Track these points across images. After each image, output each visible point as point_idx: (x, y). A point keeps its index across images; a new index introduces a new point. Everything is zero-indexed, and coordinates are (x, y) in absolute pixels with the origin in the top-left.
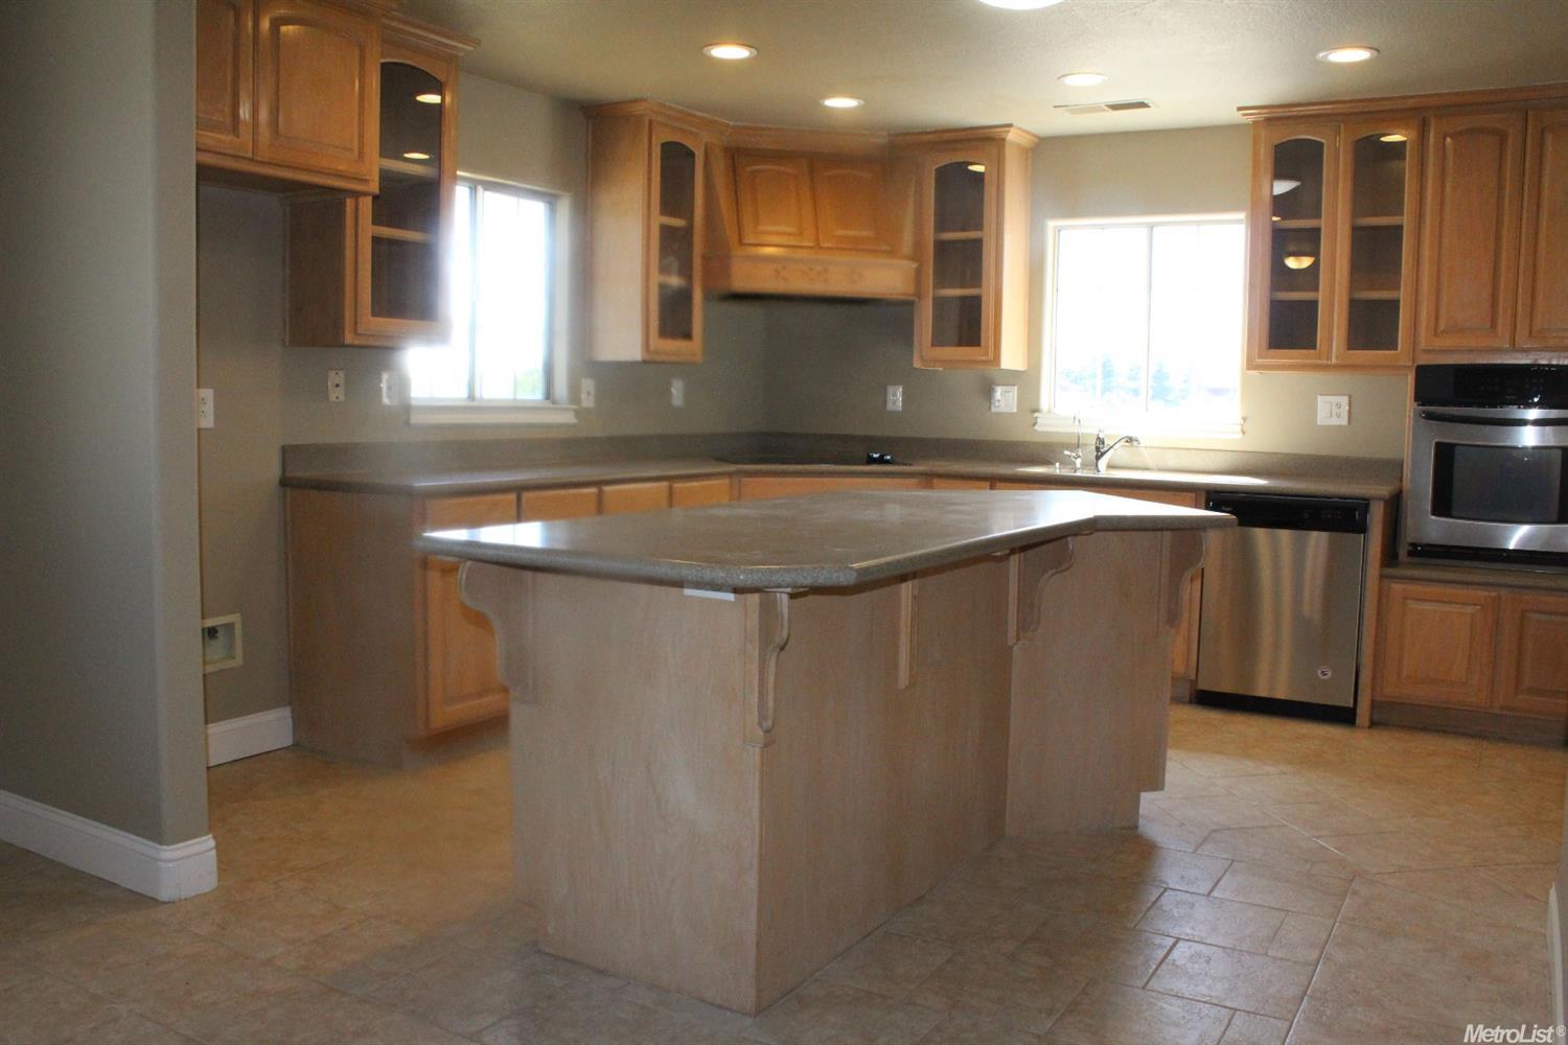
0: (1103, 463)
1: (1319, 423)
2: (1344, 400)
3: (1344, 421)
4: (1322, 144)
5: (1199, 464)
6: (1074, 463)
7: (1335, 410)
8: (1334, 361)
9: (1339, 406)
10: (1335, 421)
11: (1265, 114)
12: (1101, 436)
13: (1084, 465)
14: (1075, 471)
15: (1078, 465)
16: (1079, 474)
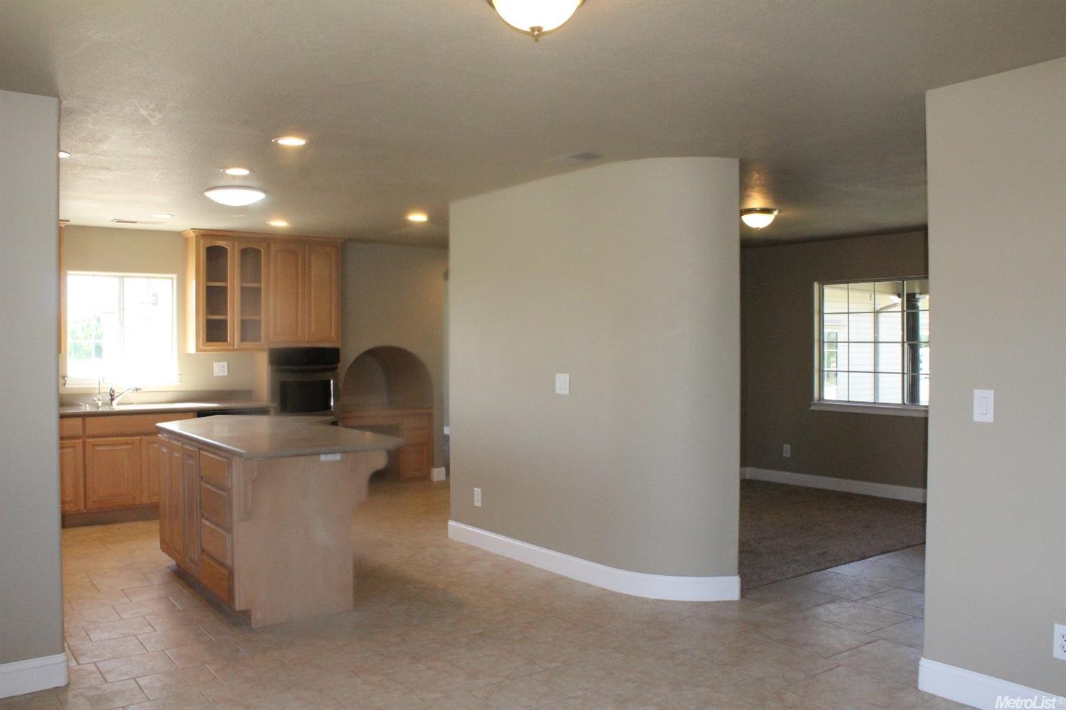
0: (115, 403)
1: (215, 375)
2: (226, 364)
3: (226, 374)
4: (227, 249)
5: (157, 398)
6: (98, 404)
7: (222, 369)
8: (236, 347)
9: (223, 367)
10: (222, 374)
11: (203, 232)
12: (113, 388)
13: (104, 404)
14: (98, 408)
15: (100, 405)
16: (100, 410)
